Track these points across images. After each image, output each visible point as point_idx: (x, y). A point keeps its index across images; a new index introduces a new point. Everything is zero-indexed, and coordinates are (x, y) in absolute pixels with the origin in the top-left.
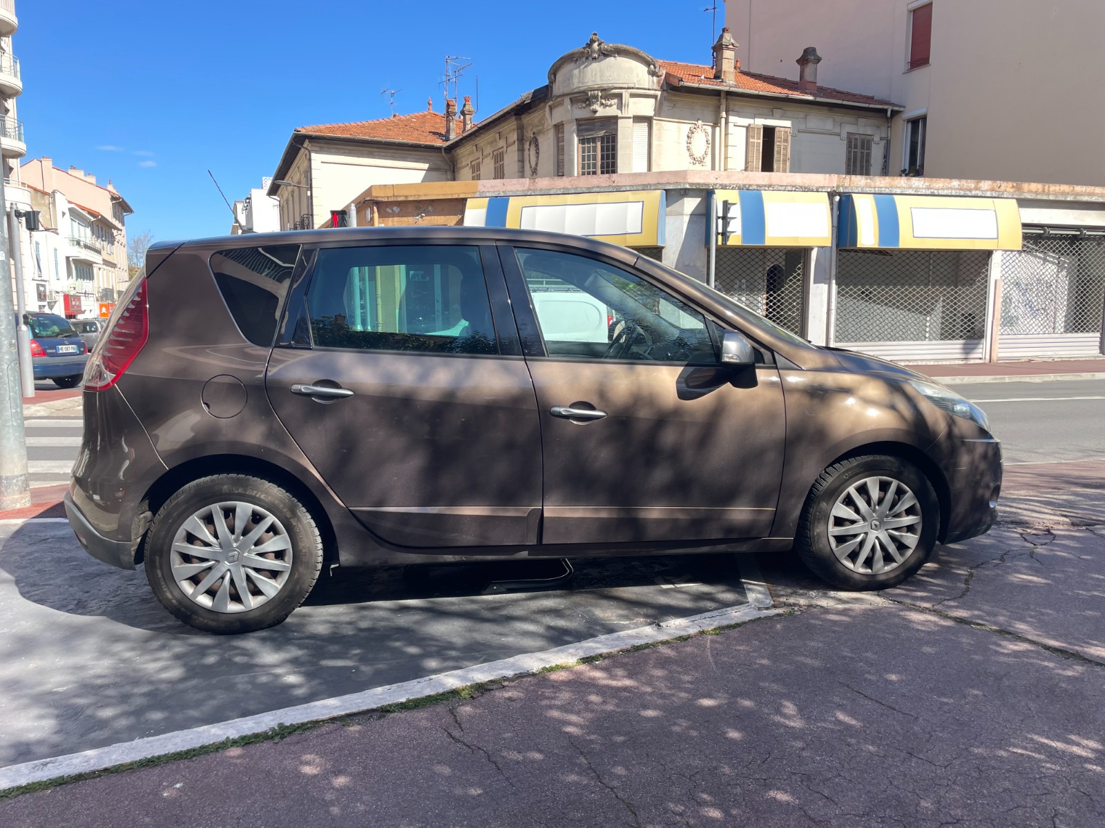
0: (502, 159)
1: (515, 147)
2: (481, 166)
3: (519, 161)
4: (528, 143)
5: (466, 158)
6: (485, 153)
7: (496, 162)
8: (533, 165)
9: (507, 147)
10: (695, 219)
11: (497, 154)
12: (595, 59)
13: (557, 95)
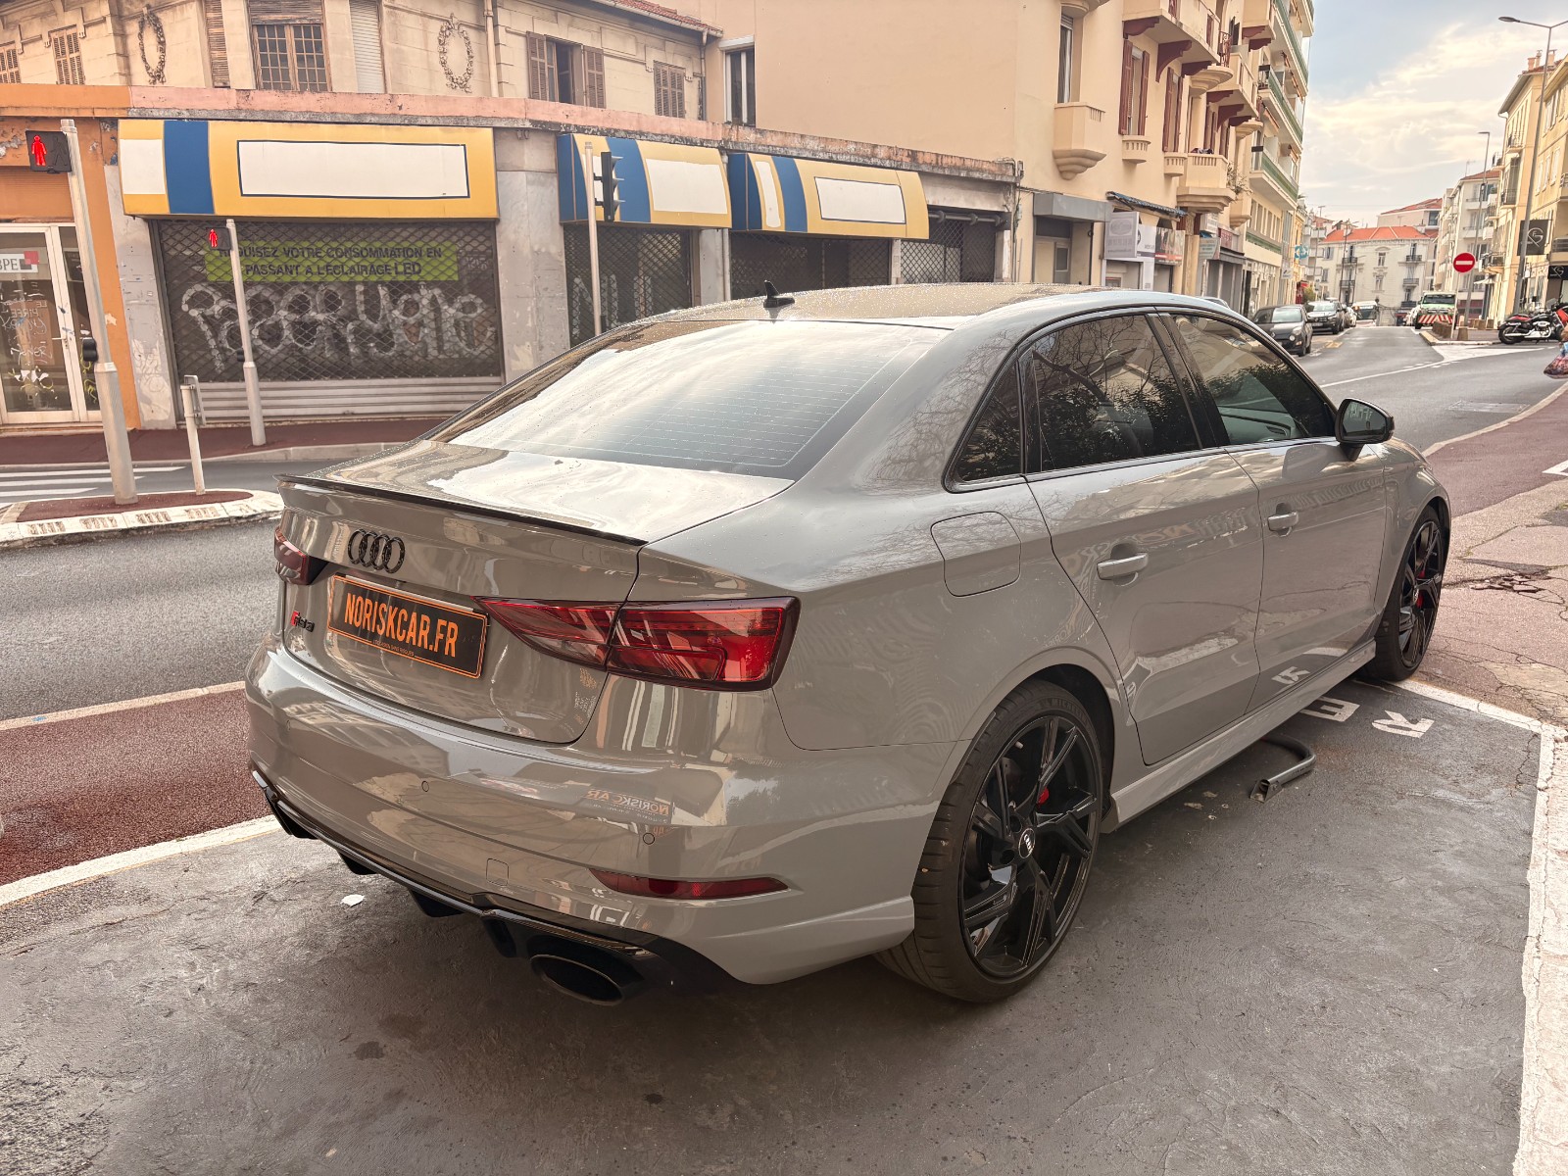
1: (106, 28)
3: (118, 54)
4: (136, 24)
6: (28, 34)
7: (59, 52)
8: (154, 64)
9: (85, 26)
10: (542, 178)
11: (62, 38)
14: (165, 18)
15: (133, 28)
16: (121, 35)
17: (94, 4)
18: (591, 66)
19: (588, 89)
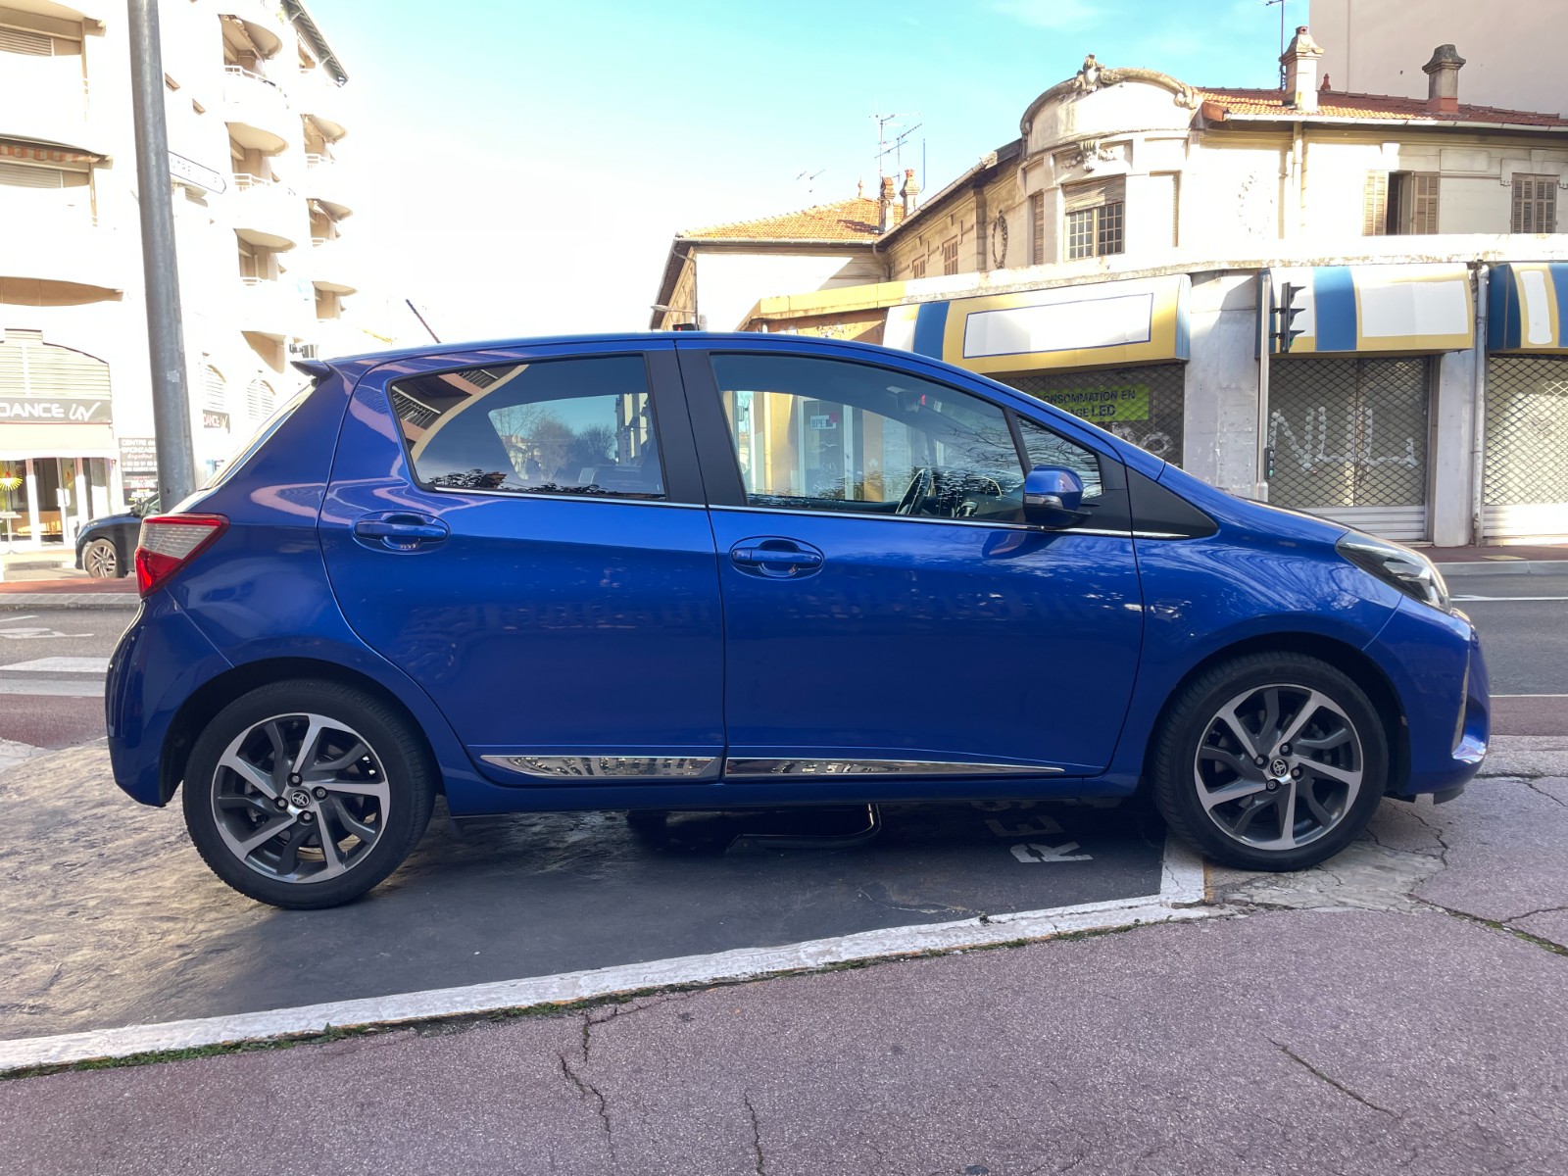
0: (955, 253)
1: (974, 234)
2: (927, 266)
3: (978, 253)
4: (992, 227)
5: (905, 257)
6: (932, 247)
7: (947, 257)
8: (999, 259)
9: (962, 235)
10: (1238, 315)
11: (949, 247)
12: (1091, 92)
13: (1035, 151)
14: (1009, 219)
15: (990, 231)
16: (982, 237)
17: (968, 217)
18: (1422, 191)
19: (1416, 215)
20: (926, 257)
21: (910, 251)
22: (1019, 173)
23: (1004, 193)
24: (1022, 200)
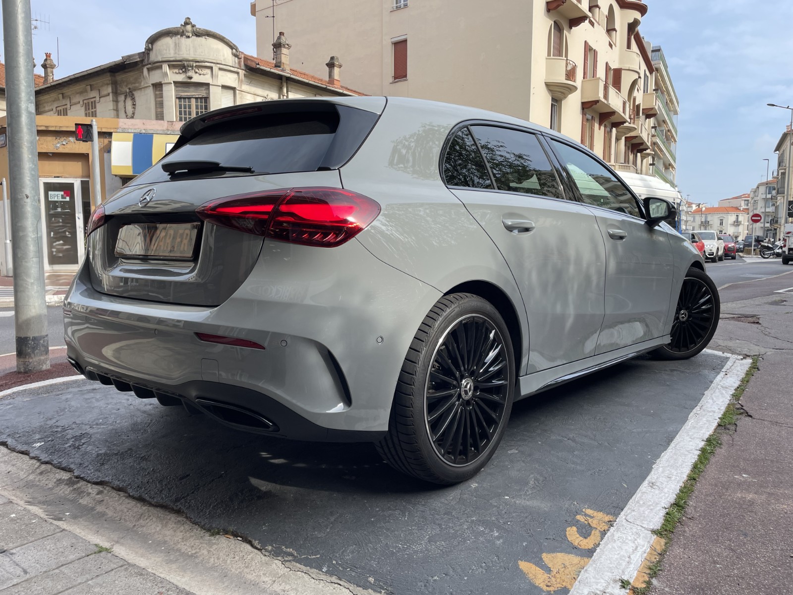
0: (94, 106)
1: (110, 98)
2: (68, 111)
3: (114, 110)
4: (123, 96)
5: (50, 104)
6: (74, 101)
7: (87, 108)
9: (100, 98)
11: (88, 103)
12: (189, 37)
13: (156, 60)
14: (137, 94)
15: (122, 98)
16: (116, 101)
17: (105, 88)
20: (68, 106)
21: (54, 101)
22: (145, 70)
23: (131, 79)
24: (148, 85)
